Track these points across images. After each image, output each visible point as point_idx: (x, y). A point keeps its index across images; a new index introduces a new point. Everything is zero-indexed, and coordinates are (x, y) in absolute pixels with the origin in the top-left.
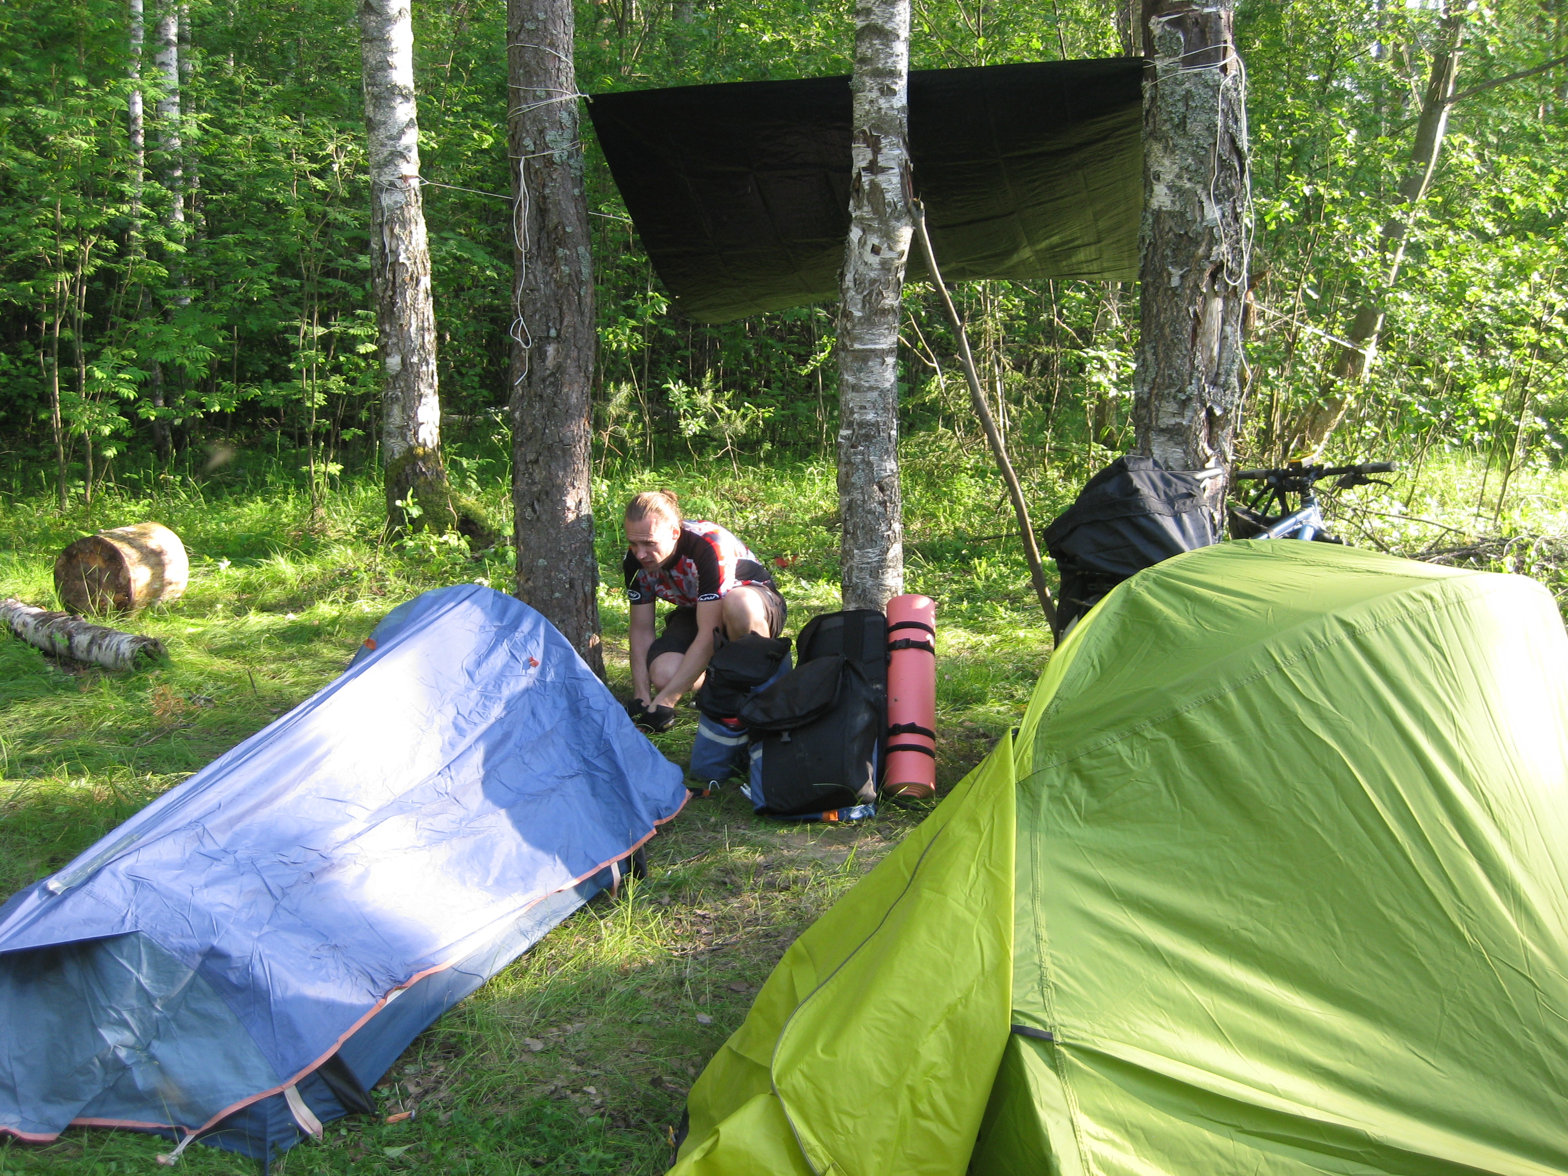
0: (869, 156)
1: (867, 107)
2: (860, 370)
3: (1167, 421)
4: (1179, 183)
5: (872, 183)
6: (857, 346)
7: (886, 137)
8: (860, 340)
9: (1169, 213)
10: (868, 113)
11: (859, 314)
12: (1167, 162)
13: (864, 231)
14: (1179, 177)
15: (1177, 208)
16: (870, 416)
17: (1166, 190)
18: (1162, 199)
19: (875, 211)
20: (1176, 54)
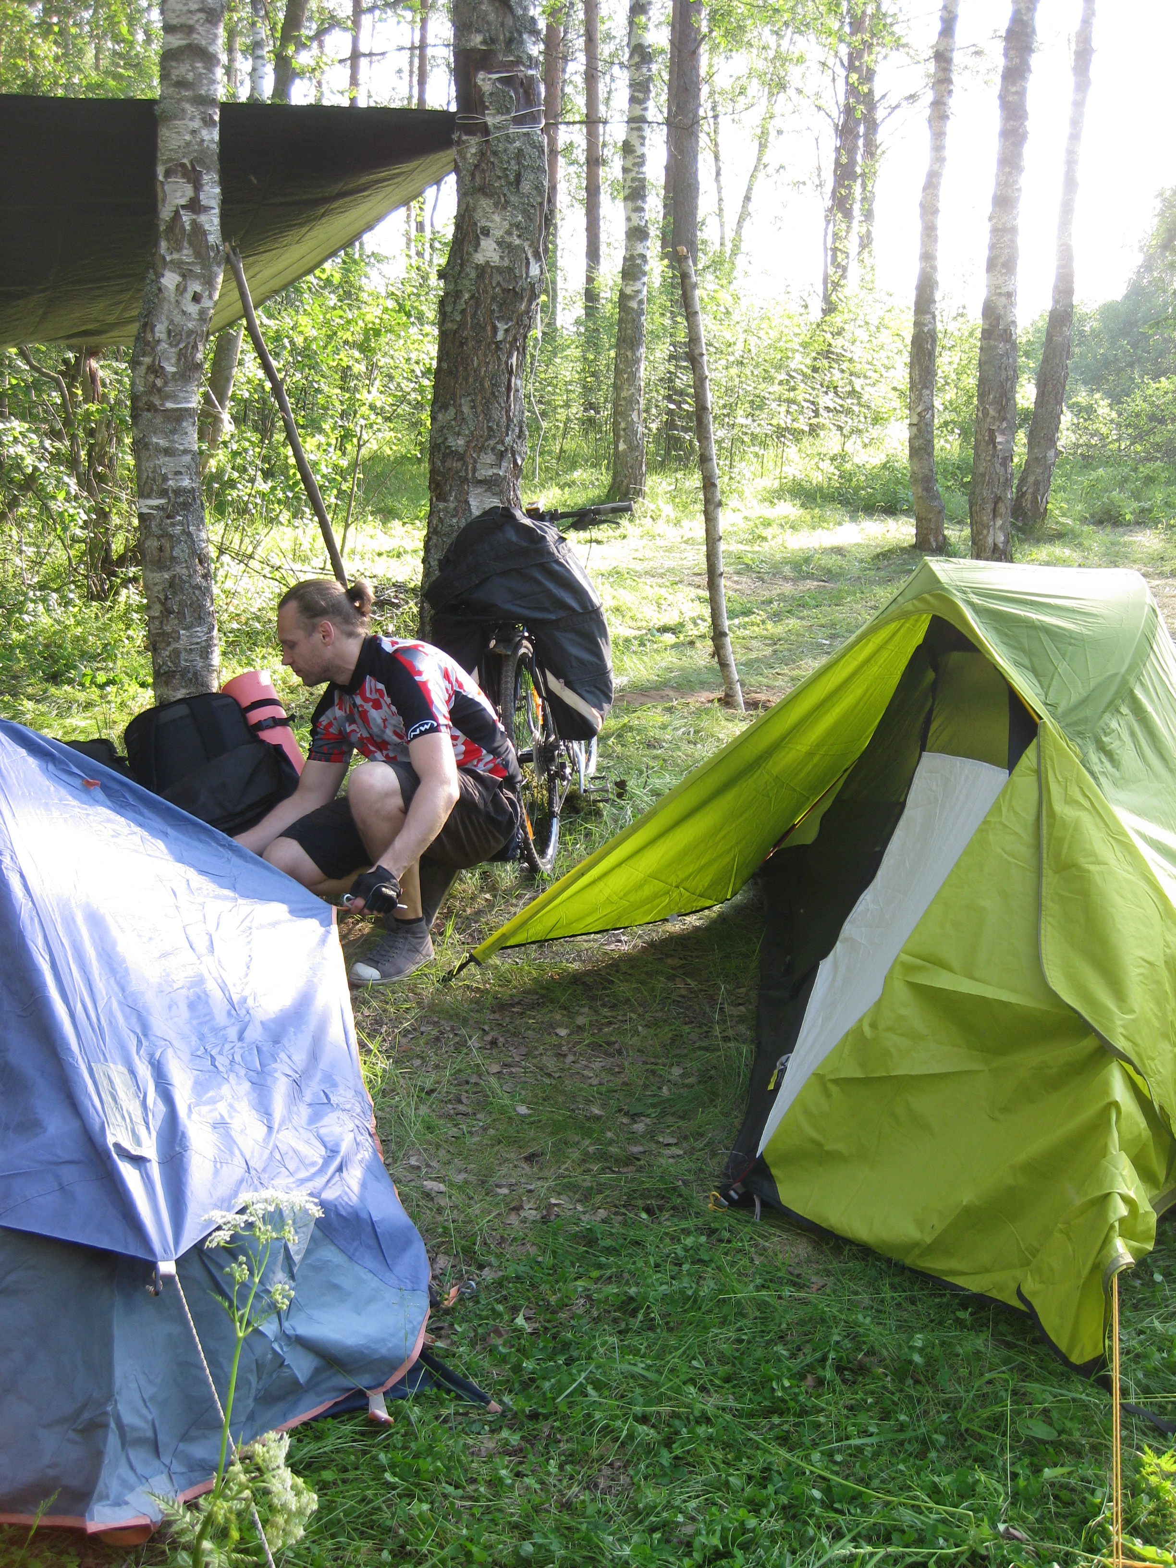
0: (189, 191)
1: (188, 137)
2: (174, 432)
3: (484, 473)
4: (508, 239)
5: (194, 223)
6: (170, 405)
7: (207, 173)
8: (174, 397)
9: (497, 268)
10: (188, 144)
11: (174, 369)
12: (497, 218)
13: (184, 276)
14: (509, 233)
15: (506, 263)
16: (186, 483)
17: (495, 246)
18: (489, 254)
19: (197, 254)
20: (508, 112)
